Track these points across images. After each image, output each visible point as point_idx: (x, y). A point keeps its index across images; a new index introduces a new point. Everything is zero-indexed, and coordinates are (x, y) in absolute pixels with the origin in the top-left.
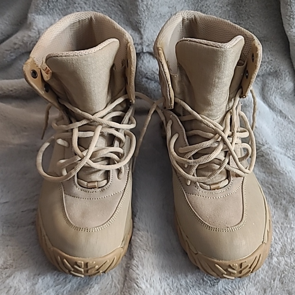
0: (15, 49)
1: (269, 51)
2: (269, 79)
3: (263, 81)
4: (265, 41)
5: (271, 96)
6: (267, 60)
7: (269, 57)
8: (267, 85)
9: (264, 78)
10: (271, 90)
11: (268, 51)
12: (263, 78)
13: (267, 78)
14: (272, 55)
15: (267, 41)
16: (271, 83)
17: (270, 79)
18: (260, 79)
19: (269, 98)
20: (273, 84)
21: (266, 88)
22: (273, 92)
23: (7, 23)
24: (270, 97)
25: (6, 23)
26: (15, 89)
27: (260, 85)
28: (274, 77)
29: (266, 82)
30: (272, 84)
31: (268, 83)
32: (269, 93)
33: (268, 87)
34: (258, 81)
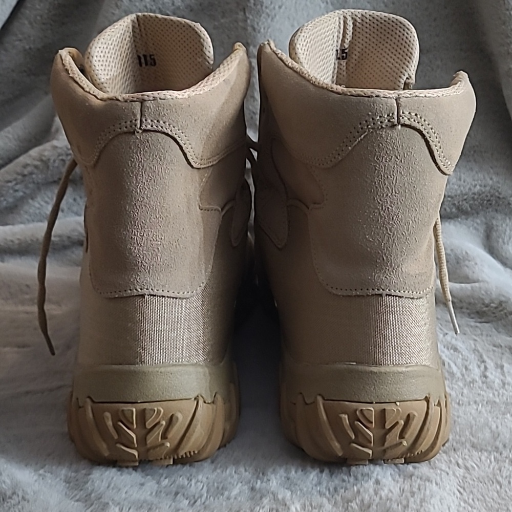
0: (24, 176)
1: (492, 168)
2: (497, 219)
3: (486, 224)
4: (481, 152)
5: (506, 245)
6: (491, 182)
7: (494, 177)
8: (495, 228)
9: (488, 218)
10: (503, 235)
11: (490, 168)
12: (486, 218)
13: (494, 218)
14: (498, 174)
15: (485, 152)
16: (502, 225)
17: (500, 218)
18: (482, 221)
19: (502, 248)
20: (507, 225)
21: (494, 233)
22: (508, 238)
23: (11, 136)
24: (504, 247)
25: (6, 137)
26: (18, 239)
27: (482, 231)
28: (506, 214)
29: (492, 224)
30: (504, 225)
31: (497, 226)
32: (500, 240)
33: (497, 230)
34: (478, 224)
